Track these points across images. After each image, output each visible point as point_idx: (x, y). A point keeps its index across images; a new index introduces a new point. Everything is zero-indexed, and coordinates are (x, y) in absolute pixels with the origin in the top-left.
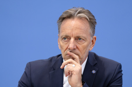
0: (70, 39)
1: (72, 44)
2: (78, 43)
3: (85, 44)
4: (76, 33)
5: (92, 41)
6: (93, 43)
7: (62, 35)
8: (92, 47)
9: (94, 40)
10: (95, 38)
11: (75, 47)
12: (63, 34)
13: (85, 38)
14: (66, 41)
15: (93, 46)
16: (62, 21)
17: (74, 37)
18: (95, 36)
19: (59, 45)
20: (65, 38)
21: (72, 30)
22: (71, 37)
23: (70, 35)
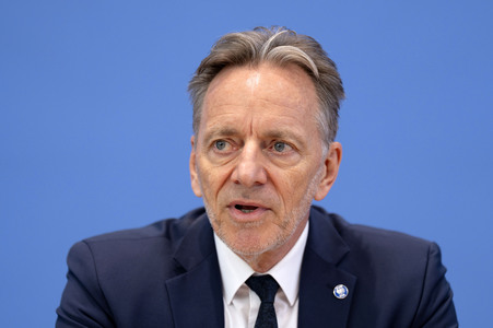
0: (242, 144)
1: (248, 162)
2: (272, 161)
3: (302, 165)
4: (268, 119)
5: (327, 163)
6: (329, 172)
7: (209, 129)
8: (327, 188)
9: (334, 160)
10: (338, 151)
11: (262, 177)
12: (213, 125)
13: (301, 143)
14: (226, 155)
15: (329, 183)
16: (209, 80)
17: (258, 137)
18: (336, 144)
19: (193, 177)
20: (219, 143)
21: (251, 107)
22: (245, 136)
23: (240, 128)
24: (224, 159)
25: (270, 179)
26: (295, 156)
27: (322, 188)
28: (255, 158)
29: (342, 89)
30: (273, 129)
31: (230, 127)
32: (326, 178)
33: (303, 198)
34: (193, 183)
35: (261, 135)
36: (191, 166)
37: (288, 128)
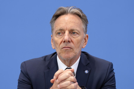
0: (65, 33)
4: (70, 26)
5: (85, 39)
8: (85, 45)
9: (87, 38)
10: (87, 36)
14: (61, 36)
15: (85, 44)
17: (69, 31)
18: (87, 35)
19: (52, 45)
20: (59, 33)
21: (66, 23)
22: (65, 30)
23: (64, 28)
24: (60, 37)
25: (72, 41)
26: (78, 35)
27: (84, 45)
28: (68, 35)
29: (88, 21)
30: (72, 28)
31: (62, 28)
32: (85, 43)
33: (80, 46)
34: (52, 46)
35: (69, 30)
36: (51, 42)
37: (76, 28)
